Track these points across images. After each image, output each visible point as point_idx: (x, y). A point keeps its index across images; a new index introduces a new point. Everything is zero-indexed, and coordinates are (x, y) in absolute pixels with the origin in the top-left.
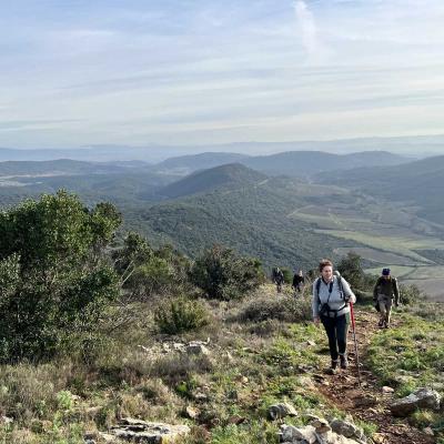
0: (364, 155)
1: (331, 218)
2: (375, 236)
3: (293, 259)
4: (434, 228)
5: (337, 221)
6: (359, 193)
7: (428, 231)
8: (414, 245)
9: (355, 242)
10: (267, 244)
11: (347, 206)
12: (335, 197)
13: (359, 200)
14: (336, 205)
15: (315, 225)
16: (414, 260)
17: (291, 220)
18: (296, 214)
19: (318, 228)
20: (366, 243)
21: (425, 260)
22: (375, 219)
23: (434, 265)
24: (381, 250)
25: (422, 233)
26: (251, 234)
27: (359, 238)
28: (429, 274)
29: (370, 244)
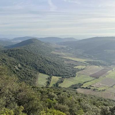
1: (62, 53)
2: (74, 58)
5: (64, 54)
6: (68, 47)
7: (87, 56)
8: (85, 60)
9: (70, 60)
10: (46, 60)
11: (66, 50)
12: (62, 48)
13: (69, 49)
14: (63, 50)
16: (86, 64)
17: (52, 54)
18: (53, 52)
19: (59, 56)
20: (73, 60)
21: (88, 64)
22: (73, 53)
23: (91, 65)
24: (77, 62)
25: (85, 57)
26: (41, 57)
27: (71, 58)
28: (91, 68)
29: (74, 60)
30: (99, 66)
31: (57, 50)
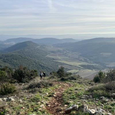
0: (66, 39)
2: (69, 62)
3: (48, 69)
4: (84, 59)
5: (59, 58)
6: (65, 50)
7: (83, 60)
8: (80, 64)
10: (40, 65)
11: (62, 53)
12: (59, 51)
13: (65, 52)
14: (59, 53)
15: (53, 59)
16: (80, 68)
17: (47, 58)
18: (48, 56)
19: (54, 60)
21: (82, 68)
22: (69, 57)
23: (84, 69)
24: (71, 65)
25: (81, 60)
28: (83, 71)
29: (68, 64)
30: (92, 70)
31: (52, 54)
